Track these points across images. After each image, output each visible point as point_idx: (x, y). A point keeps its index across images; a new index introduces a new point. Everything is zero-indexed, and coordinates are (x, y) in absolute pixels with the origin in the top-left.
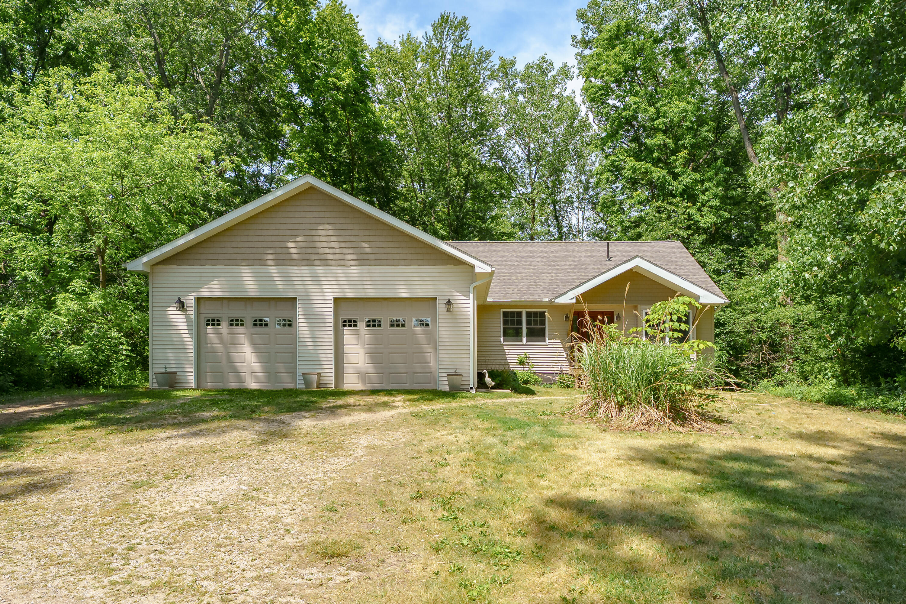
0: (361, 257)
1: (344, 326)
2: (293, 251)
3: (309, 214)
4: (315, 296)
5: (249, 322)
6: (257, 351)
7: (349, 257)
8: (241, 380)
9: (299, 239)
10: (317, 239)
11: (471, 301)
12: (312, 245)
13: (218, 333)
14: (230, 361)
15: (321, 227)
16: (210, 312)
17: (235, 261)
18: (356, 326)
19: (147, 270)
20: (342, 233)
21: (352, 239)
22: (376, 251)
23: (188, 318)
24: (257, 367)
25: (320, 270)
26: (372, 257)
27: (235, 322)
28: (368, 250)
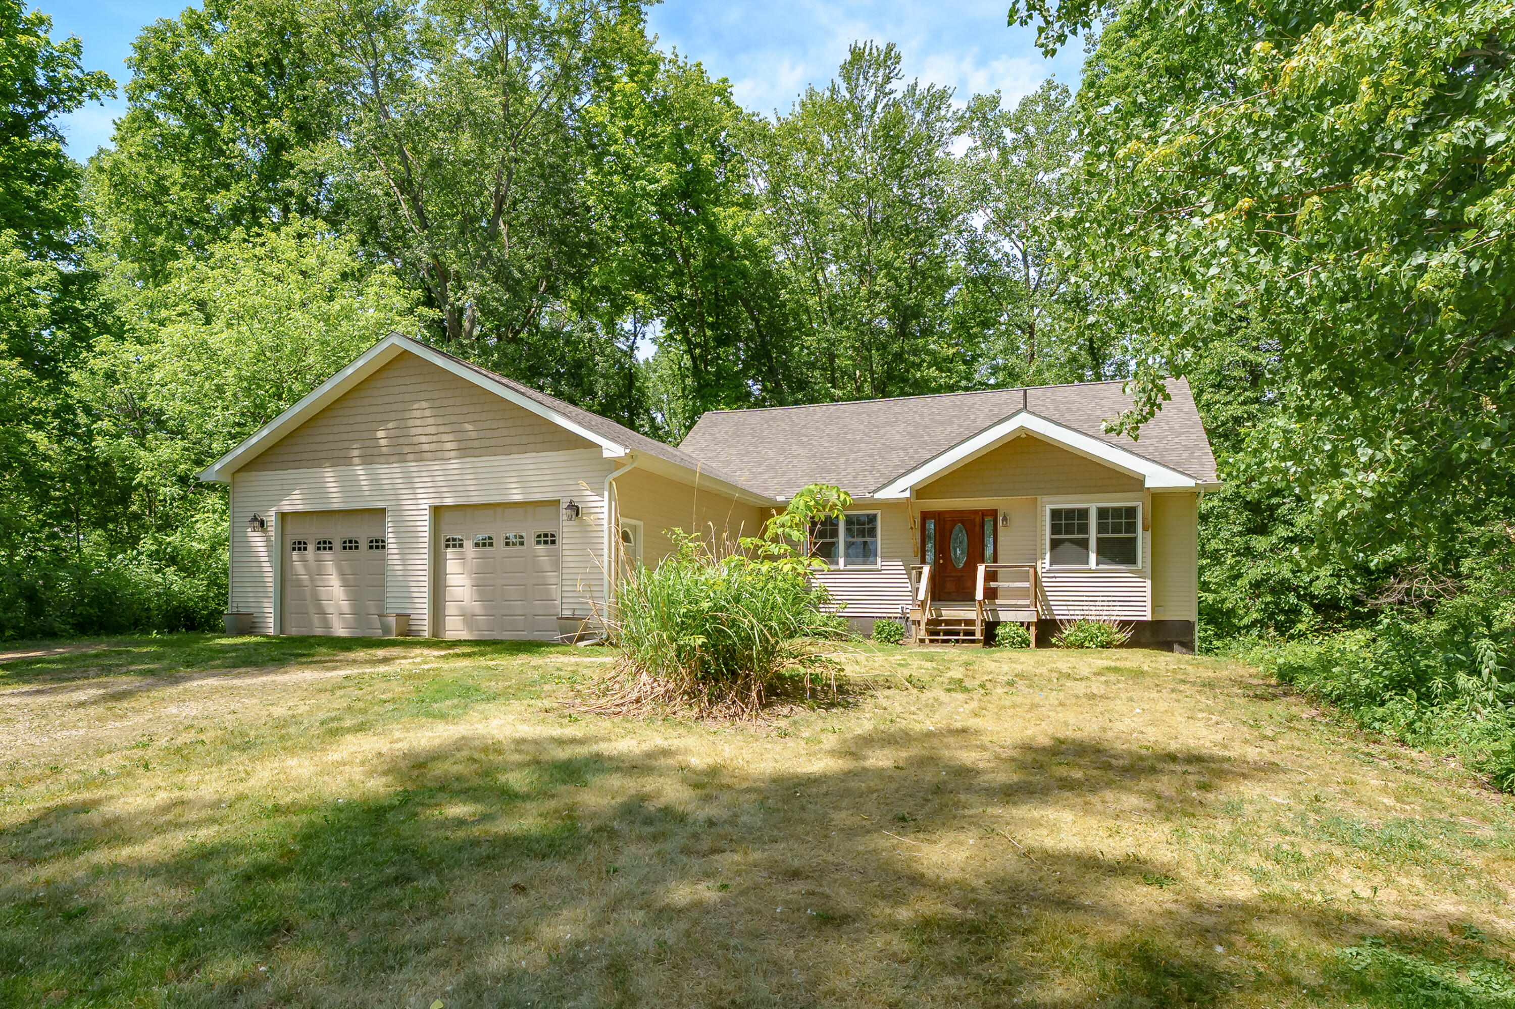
0: (463, 445)
1: (447, 546)
2: (383, 442)
3: (403, 389)
4: (408, 504)
5: (337, 545)
6: (345, 585)
7: (449, 446)
8: (327, 625)
9: (390, 425)
10: (411, 423)
11: (606, 503)
12: (405, 432)
13: (303, 560)
14: (317, 600)
15: (416, 406)
16: (295, 532)
17: (317, 463)
18: (461, 546)
19: (227, 479)
20: (442, 411)
21: (454, 419)
22: (482, 434)
23: (268, 541)
24: (345, 606)
25: (413, 466)
26: (476, 444)
27: (324, 545)
28: (473, 435)
